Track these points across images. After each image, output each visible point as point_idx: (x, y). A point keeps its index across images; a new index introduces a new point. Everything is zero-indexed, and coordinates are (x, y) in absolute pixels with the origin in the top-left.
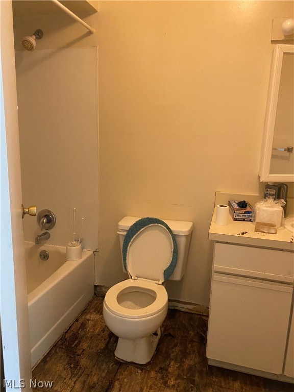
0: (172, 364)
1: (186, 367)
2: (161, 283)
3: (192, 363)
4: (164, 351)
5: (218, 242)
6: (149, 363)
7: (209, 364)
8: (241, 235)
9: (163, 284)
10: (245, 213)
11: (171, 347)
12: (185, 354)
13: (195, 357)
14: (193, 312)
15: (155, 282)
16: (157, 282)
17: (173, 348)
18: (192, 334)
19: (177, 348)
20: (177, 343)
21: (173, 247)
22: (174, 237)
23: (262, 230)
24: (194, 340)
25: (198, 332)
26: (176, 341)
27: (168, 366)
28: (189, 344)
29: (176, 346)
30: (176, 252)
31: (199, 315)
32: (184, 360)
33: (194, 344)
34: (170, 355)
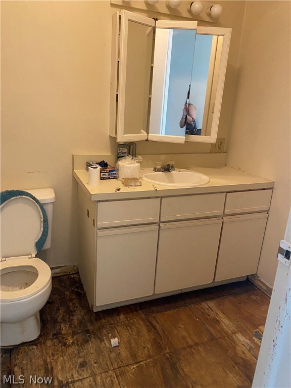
0: (62, 326)
1: (76, 323)
2: (34, 256)
3: (80, 317)
4: (49, 319)
5: (99, 201)
6: (40, 336)
7: (94, 311)
8: (118, 192)
9: (36, 256)
10: (110, 172)
11: (54, 313)
12: (70, 313)
13: (81, 312)
14: (60, 275)
15: (27, 256)
16: (30, 256)
17: (56, 312)
18: (69, 294)
19: (60, 311)
20: (58, 306)
21: (42, 216)
22: (42, 206)
23: (130, 184)
24: (72, 298)
25: (72, 290)
26: (56, 306)
27: (60, 329)
28: (69, 303)
29: (58, 309)
30: (45, 221)
31: (67, 275)
32: (72, 318)
33: (74, 301)
34: (57, 320)
